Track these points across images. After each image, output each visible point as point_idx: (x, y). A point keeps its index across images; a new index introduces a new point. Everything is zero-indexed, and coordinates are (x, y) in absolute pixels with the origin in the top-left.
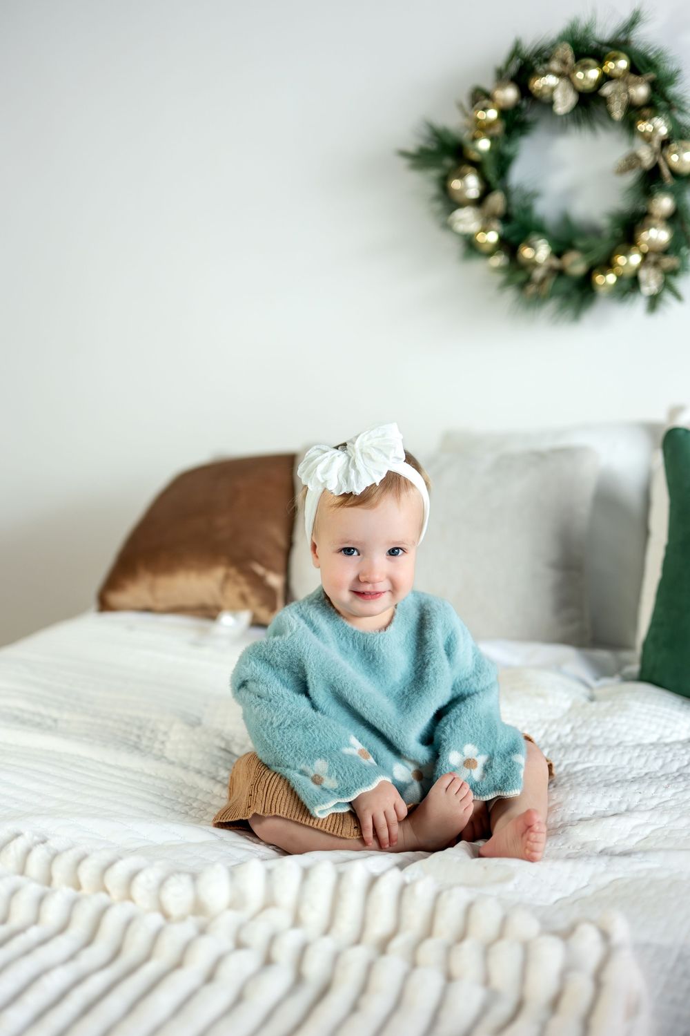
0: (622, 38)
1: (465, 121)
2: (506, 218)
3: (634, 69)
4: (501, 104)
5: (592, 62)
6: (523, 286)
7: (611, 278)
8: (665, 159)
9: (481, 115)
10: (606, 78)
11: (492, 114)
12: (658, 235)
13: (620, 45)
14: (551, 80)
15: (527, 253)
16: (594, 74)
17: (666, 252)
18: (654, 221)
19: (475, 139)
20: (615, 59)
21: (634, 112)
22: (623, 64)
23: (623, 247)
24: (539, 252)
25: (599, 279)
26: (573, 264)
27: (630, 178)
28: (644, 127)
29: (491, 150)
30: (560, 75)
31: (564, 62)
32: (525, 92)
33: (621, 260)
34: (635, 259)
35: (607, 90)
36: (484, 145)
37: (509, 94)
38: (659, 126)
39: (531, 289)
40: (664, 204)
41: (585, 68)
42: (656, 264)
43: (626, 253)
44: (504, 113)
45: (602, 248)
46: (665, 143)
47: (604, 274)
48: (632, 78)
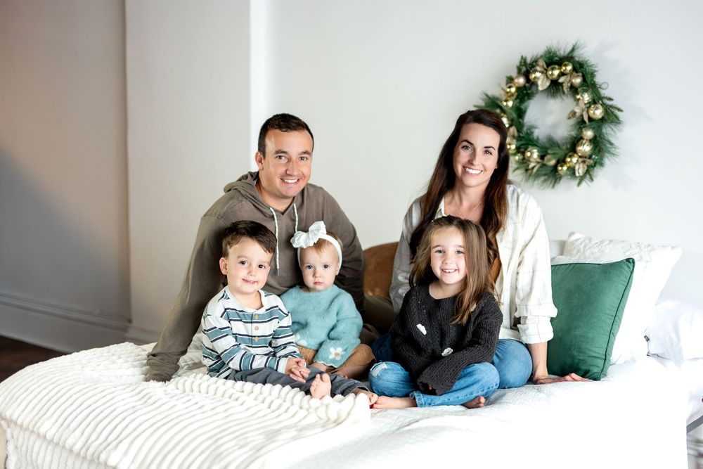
0: (570, 56)
1: (503, 92)
2: (519, 139)
3: (575, 69)
4: (517, 85)
5: (557, 67)
6: (527, 170)
7: (565, 168)
8: (588, 112)
9: (508, 90)
10: (562, 74)
11: (513, 90)
12: (585, 148)
13: (569, 58)
14: (538, 74)
15: (528, 154)
16: (556, 72)
17: (590, 157)
18: (584, 142)
19: (506, 101)
20: (566, 65)
21: (574, 90)
22: (569, 68)
23: (570, 154)
24: (534, 154)
25: (560, 168)
26: (549, 160)
27: (573, 121)
28: (578, 97)
29: (512, 106)
30: (542, 73)
31: (543, 67)
32: (528, 80)
33: (569, 160)
34: (575, 160)
35: (561, 80)
36: (510, 104)
37: (521, 81)
38: (586, 97)
39: (529, 172)
40: (589, 134)
41: (553, 69)
42: (584, 162)
43: (570, 157)
44: (518, 89)
45: (561, 153)
46: (589, 105)
47: (562, 166)
48: (574, 73)
